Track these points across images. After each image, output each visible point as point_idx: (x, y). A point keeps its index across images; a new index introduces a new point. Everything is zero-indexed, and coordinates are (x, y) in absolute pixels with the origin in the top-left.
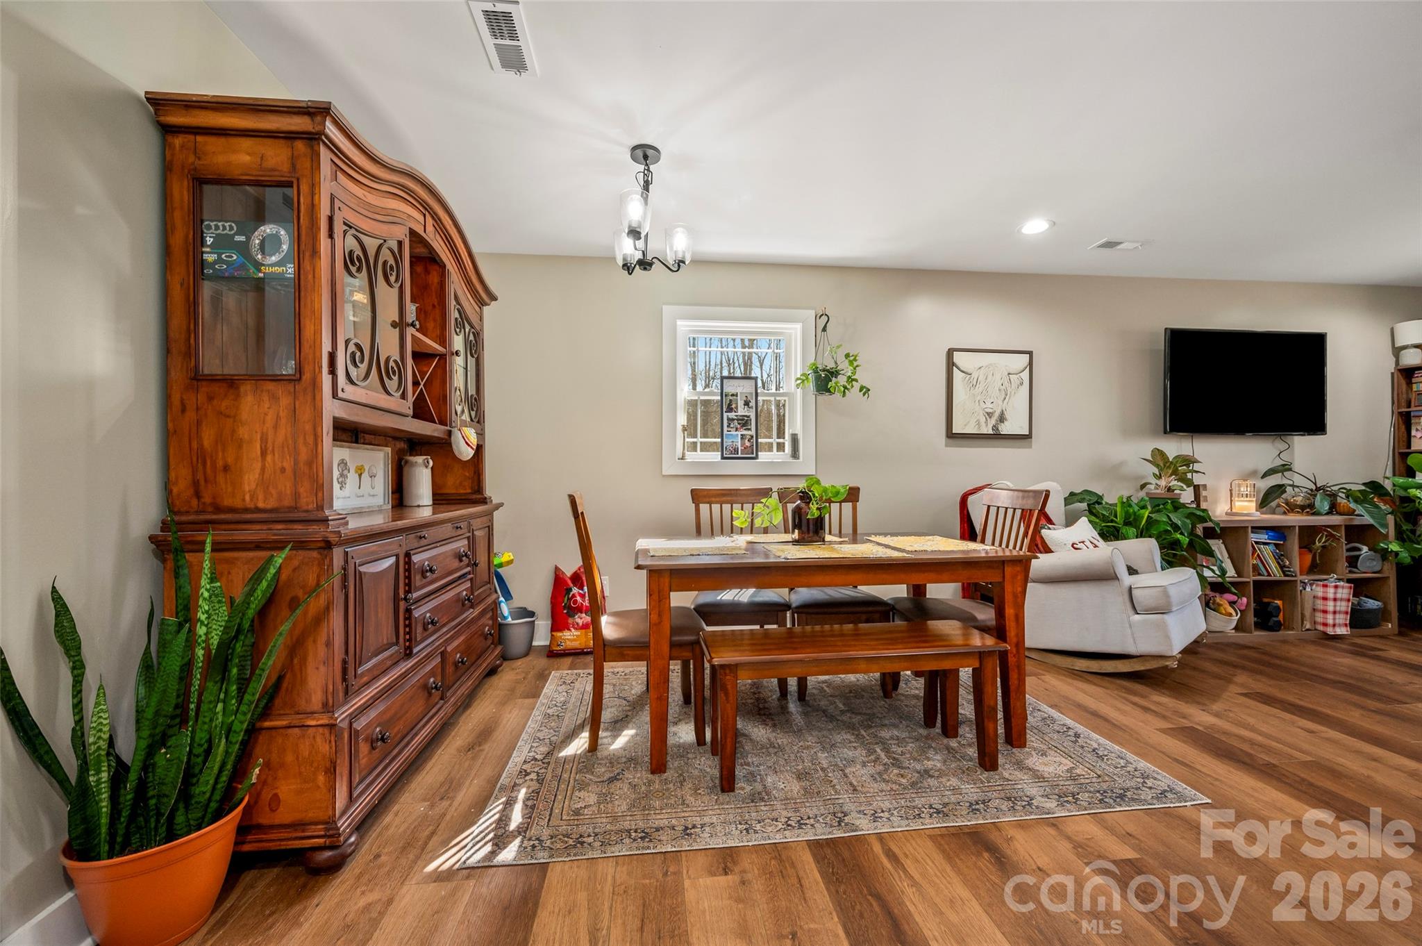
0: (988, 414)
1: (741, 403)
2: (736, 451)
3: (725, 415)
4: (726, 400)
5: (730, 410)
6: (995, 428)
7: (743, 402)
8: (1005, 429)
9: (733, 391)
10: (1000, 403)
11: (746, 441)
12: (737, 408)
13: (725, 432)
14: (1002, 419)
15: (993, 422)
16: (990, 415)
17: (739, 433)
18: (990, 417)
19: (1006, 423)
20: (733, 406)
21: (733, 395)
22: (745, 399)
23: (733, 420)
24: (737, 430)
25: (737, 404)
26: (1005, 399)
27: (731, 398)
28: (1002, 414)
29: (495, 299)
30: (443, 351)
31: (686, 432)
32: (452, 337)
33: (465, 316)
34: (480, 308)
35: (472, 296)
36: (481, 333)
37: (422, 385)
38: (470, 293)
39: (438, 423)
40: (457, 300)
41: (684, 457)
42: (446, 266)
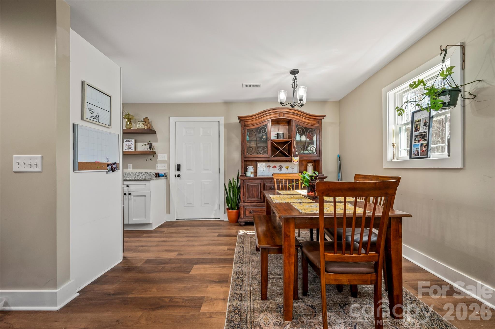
1: (422, 124)
2: (418, 154)
3: (414, 134)
4: (415, 124)
5: (416, 130)
7: (423, 124)
9: (419, 119)
11: (424, 147)
12: (420, 128)
13: (413, 144)
17: (420, 143)
20: (418, 128)
21: (418, 121)
22: (424, 121)
23: (417, 136)
24: (419, 141)
25: (420, 126)
27: (417, 123)
29: (324, 116)
30: (291, 140)
31: (394, 146)
32: (294, 136)
33: (305, 128)
34: (319, 121)
35: (311, 120)
36: (318, 128)
37: (281, 149)
38: (309, 120)
39: (290, 157)
40: (299, 125)
41: (394, 159)
42: (291, 120)
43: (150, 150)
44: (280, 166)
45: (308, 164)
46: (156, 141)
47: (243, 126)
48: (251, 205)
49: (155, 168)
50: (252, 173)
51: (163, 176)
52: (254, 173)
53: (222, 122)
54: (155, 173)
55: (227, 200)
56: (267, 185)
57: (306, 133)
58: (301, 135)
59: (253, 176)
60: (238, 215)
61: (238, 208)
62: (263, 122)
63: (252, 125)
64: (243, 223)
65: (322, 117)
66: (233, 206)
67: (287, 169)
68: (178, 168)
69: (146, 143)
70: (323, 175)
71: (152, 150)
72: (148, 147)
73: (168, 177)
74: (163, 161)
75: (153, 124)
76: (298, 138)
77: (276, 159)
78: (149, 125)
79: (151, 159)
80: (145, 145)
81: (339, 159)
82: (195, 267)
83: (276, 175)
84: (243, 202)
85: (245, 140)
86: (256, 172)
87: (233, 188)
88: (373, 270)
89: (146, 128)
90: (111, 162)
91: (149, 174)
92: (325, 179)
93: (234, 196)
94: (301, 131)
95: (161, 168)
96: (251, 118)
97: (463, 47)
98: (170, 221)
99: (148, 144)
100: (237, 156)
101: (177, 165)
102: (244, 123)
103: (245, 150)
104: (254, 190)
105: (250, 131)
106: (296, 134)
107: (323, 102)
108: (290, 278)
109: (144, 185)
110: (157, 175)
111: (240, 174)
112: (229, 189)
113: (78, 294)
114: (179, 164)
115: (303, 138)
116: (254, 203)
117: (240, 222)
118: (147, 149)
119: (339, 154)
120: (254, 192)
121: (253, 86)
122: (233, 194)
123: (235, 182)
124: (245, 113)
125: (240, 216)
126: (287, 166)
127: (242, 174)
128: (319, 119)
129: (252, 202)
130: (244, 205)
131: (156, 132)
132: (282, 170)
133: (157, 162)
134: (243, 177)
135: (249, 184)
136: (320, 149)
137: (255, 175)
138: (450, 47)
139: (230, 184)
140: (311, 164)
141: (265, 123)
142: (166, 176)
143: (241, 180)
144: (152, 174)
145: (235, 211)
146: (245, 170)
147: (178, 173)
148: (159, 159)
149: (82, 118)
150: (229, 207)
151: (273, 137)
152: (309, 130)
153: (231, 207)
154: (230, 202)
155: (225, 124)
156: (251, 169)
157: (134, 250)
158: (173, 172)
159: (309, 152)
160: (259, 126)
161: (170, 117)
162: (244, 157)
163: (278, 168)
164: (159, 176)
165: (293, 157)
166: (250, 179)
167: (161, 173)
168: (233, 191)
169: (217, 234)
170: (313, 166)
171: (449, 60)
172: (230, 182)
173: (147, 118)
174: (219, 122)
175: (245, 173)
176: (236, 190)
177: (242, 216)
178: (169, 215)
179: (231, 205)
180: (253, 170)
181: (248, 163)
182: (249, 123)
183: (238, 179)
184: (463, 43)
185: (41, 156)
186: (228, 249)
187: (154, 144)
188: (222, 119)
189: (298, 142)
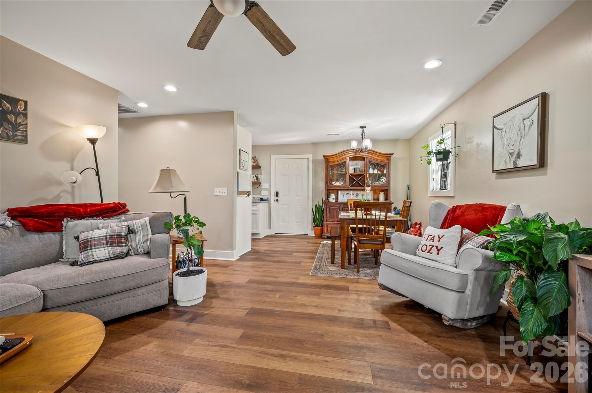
0: (510, 153)
2: (443, 187)
6: (515, 163)
8: (521, 163)
9: (444, 163)
10: (518, 144)
12: (445, 169)
13: (442, 180)
14: (519, 156)
15: (513, 159)
16: (512, 154)
17: (444, 180)
18: (512, 156)
19: (521, 158)
23: (444, 174)
24: (444, 178)
26: (521, 140)
28: (519, 151)
29: (392, 154)
30: (365, 173)
31: (434, 181)
32: (367, 170)
33: (376, 163)
34: (388, 158)
35: (381, 157)
36: (387, 164)
37: (357, 181)
38: (380, 157)
39: (363, 186)
40: (371, 162)
41: (434, 190)
42: (365, 157)
43: (256, 181)
44: (357, 193)
45: (380, 192)
46: (261, 174)
47: (327, 163)
48: (332, 223)
49: (260, 194)
50: (333, 199)
51: (266, 200)
52: (335, 199)
53: (311, 159)
54: (261, 198)
55: (314, 220)
56: (345, 208)
57: (378, 167)
58: (374, 169)
59: (335, 201)
60: (322, 231)
61: (322, 226)
62: (343, 159)
63: (334, 162)
64: (326, 237)
65: (391, 155)
66: (318, 224)
67: (363, 196)
68: (277, 194)
69: (254, 176)
70: (391, 201)
71: (258, 181)
72: (255, 178)
73: (269, 201)
74: (266, 189)
75: (258, 161)
76: (371, 171)
77: (352, 188)
78: (256, 162)
79: (258, 188)
80: (254, 177)
81: (409, 189)
82: (294, 253)
83: (350, 200)
84: (326, 221)
85: (328, 174)
86: (337, 198)
87: (318, 210)
88: (381, 243)
89: (254, 165)
90: (248, 191)
91: (255, 199)
92: (392, 205)
93: (319, 217)
94: (373, 166)
95: (264, 194)
96: (333, 156)
97: (455, 125)
98: (270, 234)
99: (256, 176)
100: (322, 186)
101: (276, 192)
102: (328, 161)
103: (328, 181)
104: (335, 212)
105: (332, 167)
106: (369, 169)
107: (395, 141)
108: (344, 248)
109: (255, 207)
110: (262, 199)
111: (324, 200)
112: (316, 211)
113: (239, 257)
114: (277, 191)
115: (375, 171)
116: (334, 222)
117: (324, 236)
118: (255, 180)
119: (408, 184)
120: (334, 213)
121: (334, 134)
122: (318, 215)
123: (320, 206)
124: (329, 152)
125: (324, 232)
126: (363, 194)
127: (325, 199)
128: (389, 156)
129: (333, 221)
130: (327, 223)
131: (261, 167)
132: (359, 197)
133: (261, 189)
134: (326, 202)
135: (331, 207)
136: (389, 180)
137: (336, 201)
138: (447, 125)
139: (316, 208)
140: (383, 192)
141: (344, 161)
142: (268, 200)
143: (325, 204)
144: (258, 199)
145: (320, 228)
146: (328, 197)
147: (277, 198)
148: (263, 187)
149: (240, 169)
150: (315, 225)
151: (351, 171)
152: (380, 165)
153: (317, 225)
154: (316, 221)
155: (312, 160)
156: (333, 196)
157: (256, 246)
158: (273, 197)
159: (379, 182)
160: (339, 162)
161: (272, 156)
162: (327, 187)
163: (355, 195)
164: (263, 201)
165: (366, 186)
166: (332, 203)
167: (265, 198)
168: (318, 213)
169: (306, 242)
170: (384, 194)
171: (451, 131)
172: (316, 206)
173: (255, 157)
174: (308, 158)
175: (328, 199)
176: (321, 212)
177: (325, 232)
178: (269, 230)
179: (317, 224)
180: (335, 197)
181: (330, 191)
182: (332, 160)
183: (322, 203)
184: (456, 122)
185: (226, 188)
186: (314, 248)
187: (259, 176)
188: (310, 157)
189: (370, 175)
